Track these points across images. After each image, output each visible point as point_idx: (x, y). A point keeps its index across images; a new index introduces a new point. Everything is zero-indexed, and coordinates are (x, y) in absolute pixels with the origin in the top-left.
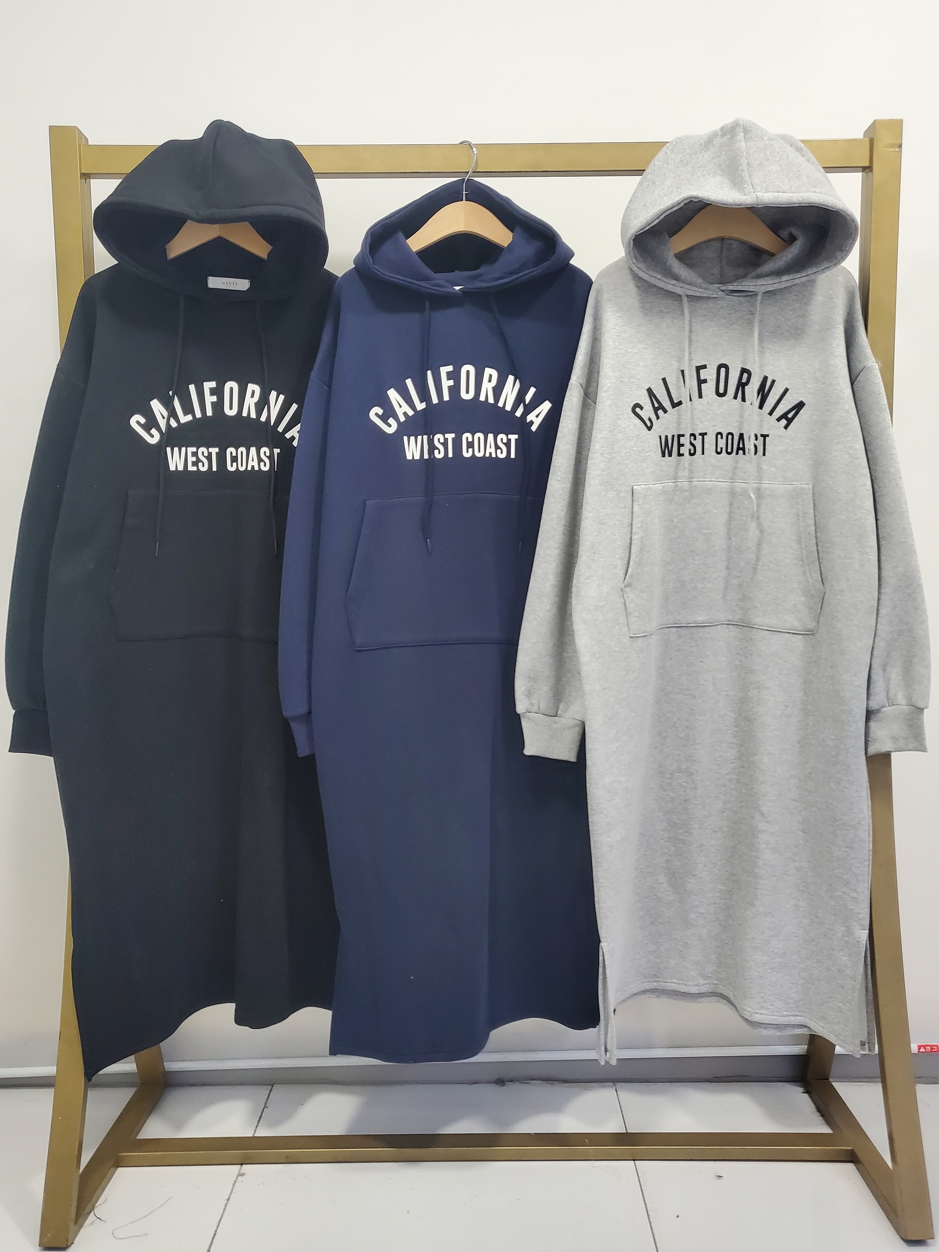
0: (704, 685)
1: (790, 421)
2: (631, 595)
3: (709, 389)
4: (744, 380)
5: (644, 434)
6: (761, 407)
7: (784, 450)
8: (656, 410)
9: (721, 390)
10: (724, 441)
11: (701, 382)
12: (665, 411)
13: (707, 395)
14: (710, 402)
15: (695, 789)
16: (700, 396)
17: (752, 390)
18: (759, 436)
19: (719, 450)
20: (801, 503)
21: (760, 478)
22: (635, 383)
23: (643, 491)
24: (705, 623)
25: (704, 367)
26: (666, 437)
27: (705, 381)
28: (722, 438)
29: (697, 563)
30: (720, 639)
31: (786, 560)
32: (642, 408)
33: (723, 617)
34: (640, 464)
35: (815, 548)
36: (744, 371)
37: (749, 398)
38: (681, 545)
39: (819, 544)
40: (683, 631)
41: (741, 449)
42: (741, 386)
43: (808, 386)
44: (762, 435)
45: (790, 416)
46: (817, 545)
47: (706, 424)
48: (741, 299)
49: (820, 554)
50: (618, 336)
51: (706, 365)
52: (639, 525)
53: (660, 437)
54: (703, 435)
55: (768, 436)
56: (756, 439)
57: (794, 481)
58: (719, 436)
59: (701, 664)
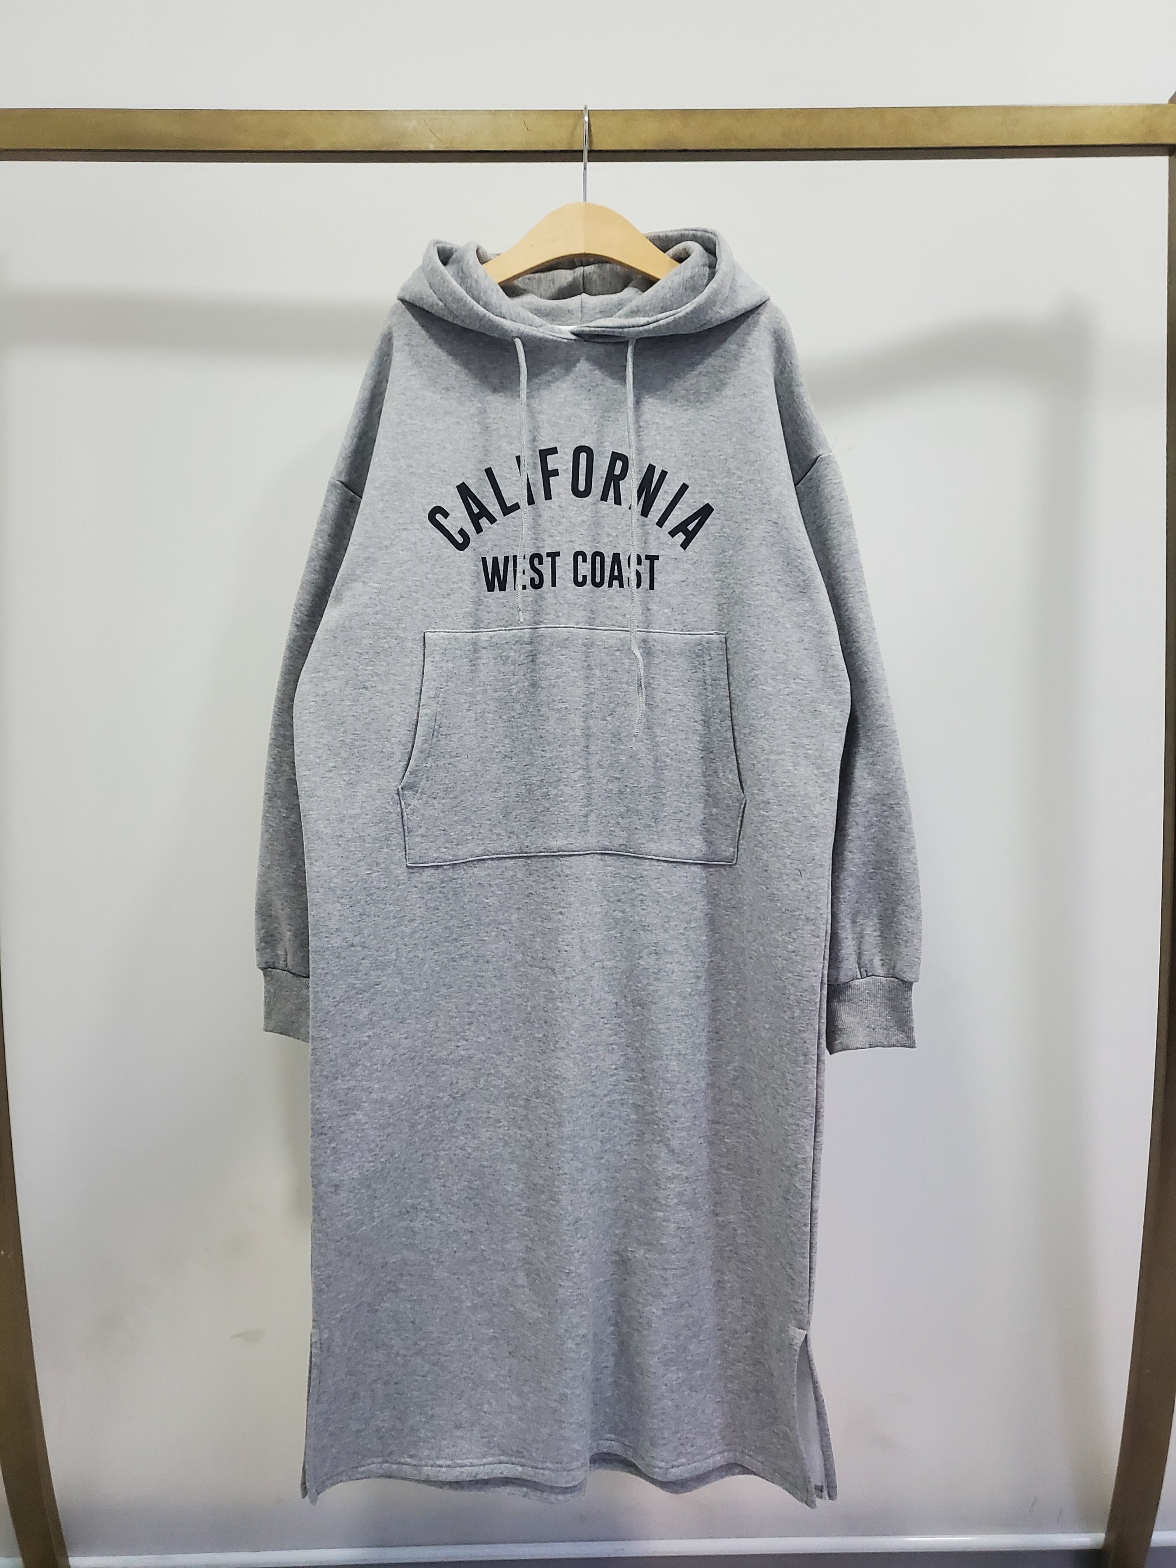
0: (566, 951)
1: (690, 536)
2: (414, 802)
3: (561, 484)
4: (617, 471)
5: (448, 555)
6: (645, 512)
7: (682, 581)
8: (475, 520)
9: (582, 487)
10: (588, 565)
11: (548, 474)
12: (492, 520)
13: (559, 494)
14: (563, 504)
15: (560, 1124)
16: (548, 496)
17: (630, 486)
18: (643, 558)
19: (580, 579)
20: (708, 663)
21: (647, 626)
22: (437, 476)
23: (442, 641)
24: (564, 851)
25: (554, 451)
26: (495, 559)
27: (555, 473)
28: (584, 560)
29: (548, 755)
30: (592, 877)
31: (690, 752)
32: (446, 515)
33: (592, 841)
34: (439, 600)
35: (729, 734)
36: (616, 457)
37: (626, 499)
38: (526, 728)
39: (736, 727)
40: (534, 864)
41: (616, 578)
42: (613, 480)
43: (717, 481)
44: (647, 557)
45: (690, 527)
46: (733, 730)
47: (557, 538)
48: (609, 347)
49: (738, 744)
50: (408, 405)
51: (556, 448)
52: (432, 693)
53: (484, 560)
54: (553, 555)
55: (657, 558)
56: (639, 562)
57: (698, 629)
58: (580, 558)
59: (561, 917)
